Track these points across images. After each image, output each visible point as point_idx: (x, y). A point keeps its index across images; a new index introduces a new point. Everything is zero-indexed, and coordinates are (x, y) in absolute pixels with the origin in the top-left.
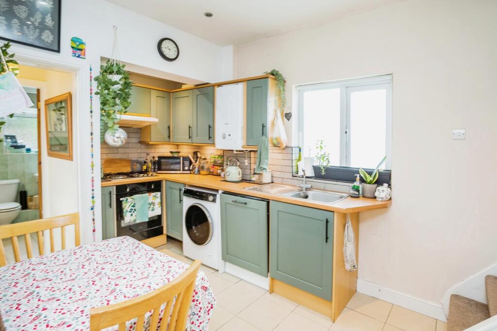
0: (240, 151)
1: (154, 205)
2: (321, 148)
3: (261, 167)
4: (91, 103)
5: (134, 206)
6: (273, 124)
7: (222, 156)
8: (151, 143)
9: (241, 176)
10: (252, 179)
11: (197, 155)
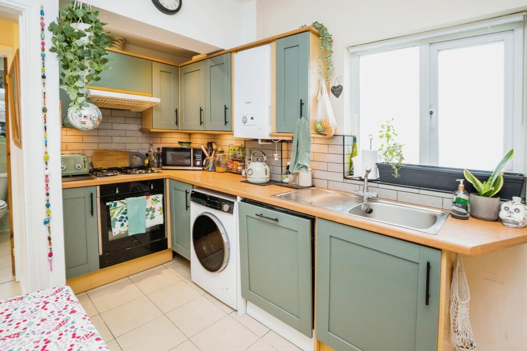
0: (267, 141)
1: (154, 212)
2: (388, 137)
3: (299, 164)
4: (43, 63)
5: (125, 213)
6: (316, 101)
7: (243, 149)
8: (152, 130)
9: (268, 175)
10: (284, 181)
11: (212, 146)
